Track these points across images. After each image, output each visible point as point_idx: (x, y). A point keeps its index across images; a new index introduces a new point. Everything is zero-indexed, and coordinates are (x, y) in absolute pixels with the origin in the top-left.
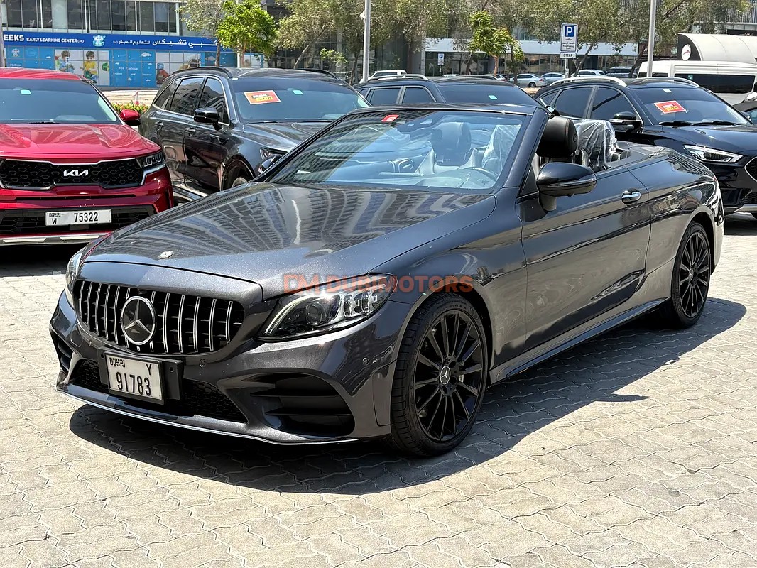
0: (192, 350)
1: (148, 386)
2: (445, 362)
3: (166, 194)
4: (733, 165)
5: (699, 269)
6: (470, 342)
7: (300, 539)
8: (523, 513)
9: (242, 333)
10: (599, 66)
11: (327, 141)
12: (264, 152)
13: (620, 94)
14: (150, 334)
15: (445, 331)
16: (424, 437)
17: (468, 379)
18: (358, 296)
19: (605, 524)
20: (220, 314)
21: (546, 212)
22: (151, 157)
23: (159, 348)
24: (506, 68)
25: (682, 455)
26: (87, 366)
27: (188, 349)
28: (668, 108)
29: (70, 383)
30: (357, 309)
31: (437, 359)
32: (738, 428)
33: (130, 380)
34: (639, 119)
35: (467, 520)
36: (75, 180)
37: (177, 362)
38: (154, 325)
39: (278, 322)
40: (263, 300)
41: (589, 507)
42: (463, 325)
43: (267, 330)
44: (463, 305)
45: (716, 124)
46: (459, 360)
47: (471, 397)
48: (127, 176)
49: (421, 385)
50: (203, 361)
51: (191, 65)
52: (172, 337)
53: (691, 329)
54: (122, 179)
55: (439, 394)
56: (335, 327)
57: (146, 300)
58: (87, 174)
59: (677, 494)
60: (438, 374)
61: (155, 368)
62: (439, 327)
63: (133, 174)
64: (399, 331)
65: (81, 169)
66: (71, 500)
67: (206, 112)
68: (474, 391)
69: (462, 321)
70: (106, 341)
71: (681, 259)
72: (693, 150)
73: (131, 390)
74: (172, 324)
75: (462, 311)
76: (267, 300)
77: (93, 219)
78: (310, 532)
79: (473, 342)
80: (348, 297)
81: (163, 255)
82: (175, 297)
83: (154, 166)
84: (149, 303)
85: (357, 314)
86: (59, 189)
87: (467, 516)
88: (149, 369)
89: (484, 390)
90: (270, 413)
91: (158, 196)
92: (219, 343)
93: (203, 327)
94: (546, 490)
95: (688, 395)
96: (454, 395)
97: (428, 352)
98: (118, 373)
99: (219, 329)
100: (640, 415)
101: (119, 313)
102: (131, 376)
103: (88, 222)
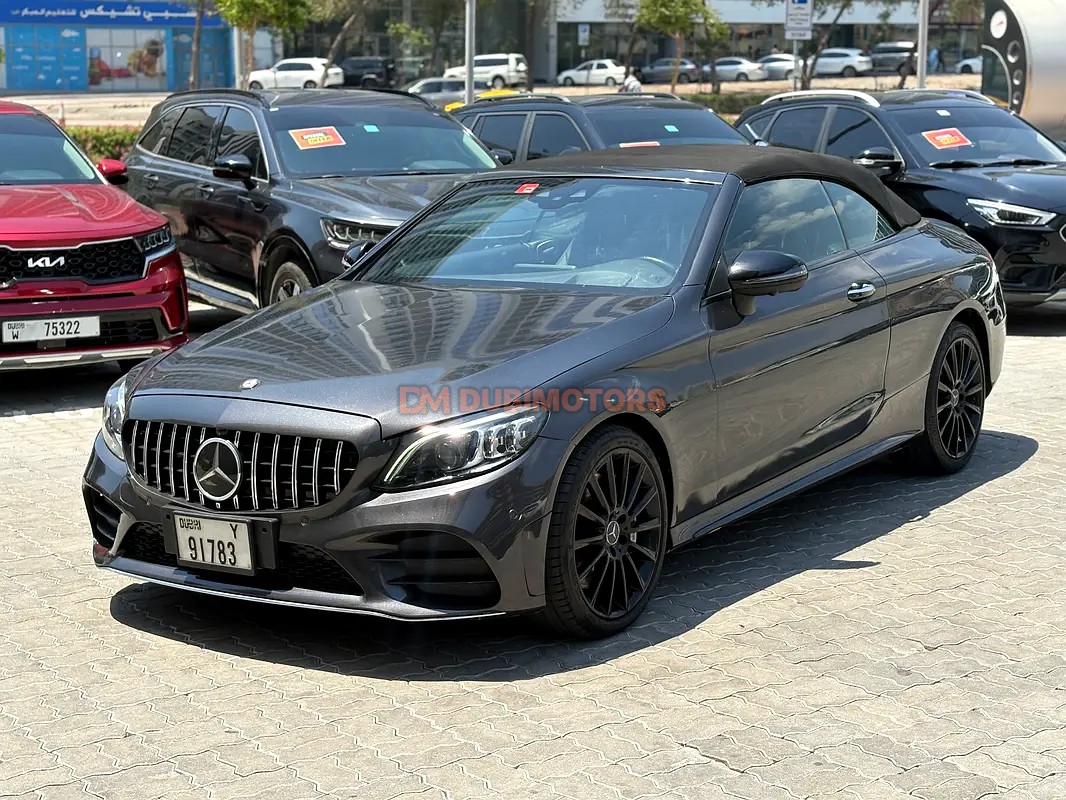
0: (290, 505)
1: (232, 553)
2: (612, 515)
3: (178, 291)
4: (1041, 229)
5: (967, 390)
6: (644, 490)
7: (441, 729)
8: (712, 696)
9: (355, 482)
10: (856, 42)
11: (440, 220)
12: (326, 224)
13: (869, 119)
14: (233, 486)
15: (612, 476)
16: (588, 612)
17: (643, 538)
18: (501, 432)
19: (816, 706)
20: (327, 458)
21: (743, 317)
22: (155, 235)
23: (246, 504)
24: (696, 49)
25: (921, 631)
26: (143, 532)
27: (284, 503)
28: (945, 140)
29: (118, 555)
30: (500, 449)
31: (602, 512)
32: (1000, 598)
33: (208, 547)
34: (899, 158)
35: (644, 704)
36: (45, 273)
37: (271, 520)
38: (239, 475)
39: (399, 469)
40: (382, 439)
41: (796, 688)
42: (635, 468)
43: (387, 477)
44: (636, 442)
45: (1018, 163)
46: (631, 513)
47: (647, 562)
48: (121, 264)
49: (584, 543)
50: (306, 518)
51: (149, 50)
52: (263, 489)
53: (957, 475)
54: (114, 269)
55: (605, 556)
56: (473, 471)
57: (227, 443)
58: (62, 263)
59: (908, 673)
60: (603, 530)
61: (243, 530)
62: (603, 471)
63: (129, 262)
64: (553, 477)
65: (53, 256)
66: (144, 696)
67: (231, 162)
68: (652, 555)
69: (633, 463)
70: (172, 497)
71: (939, 376)
72: (981, 207)
73: (208, 559)
74: (264, 473)
75: (633, 448)
76: (386, 439)
77: (72, 330)
78: (452, 722)
79: (648, 490)
80: (488, 433)
81: (246, 385)
82: (267, 438)
83: (158, 249)
84: (232, 446)
85: (500, 455)
86: (22, 287)
87: (644, 701)
88: (234, 530)
89: (663, 553)
90: (391, 582)
91: (166, 295)
92: (325, 494)
93: (304, 475)
94: (743, 672)
95: (939, 560)
96: (625, 558)
97: (592, 503)
98: (191, 538)
99: (325, 477)
100: (872, 585)
101: (191, 461)
102: (209, 541)
103: (66, 336)
